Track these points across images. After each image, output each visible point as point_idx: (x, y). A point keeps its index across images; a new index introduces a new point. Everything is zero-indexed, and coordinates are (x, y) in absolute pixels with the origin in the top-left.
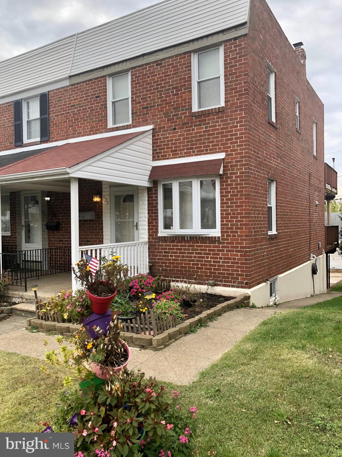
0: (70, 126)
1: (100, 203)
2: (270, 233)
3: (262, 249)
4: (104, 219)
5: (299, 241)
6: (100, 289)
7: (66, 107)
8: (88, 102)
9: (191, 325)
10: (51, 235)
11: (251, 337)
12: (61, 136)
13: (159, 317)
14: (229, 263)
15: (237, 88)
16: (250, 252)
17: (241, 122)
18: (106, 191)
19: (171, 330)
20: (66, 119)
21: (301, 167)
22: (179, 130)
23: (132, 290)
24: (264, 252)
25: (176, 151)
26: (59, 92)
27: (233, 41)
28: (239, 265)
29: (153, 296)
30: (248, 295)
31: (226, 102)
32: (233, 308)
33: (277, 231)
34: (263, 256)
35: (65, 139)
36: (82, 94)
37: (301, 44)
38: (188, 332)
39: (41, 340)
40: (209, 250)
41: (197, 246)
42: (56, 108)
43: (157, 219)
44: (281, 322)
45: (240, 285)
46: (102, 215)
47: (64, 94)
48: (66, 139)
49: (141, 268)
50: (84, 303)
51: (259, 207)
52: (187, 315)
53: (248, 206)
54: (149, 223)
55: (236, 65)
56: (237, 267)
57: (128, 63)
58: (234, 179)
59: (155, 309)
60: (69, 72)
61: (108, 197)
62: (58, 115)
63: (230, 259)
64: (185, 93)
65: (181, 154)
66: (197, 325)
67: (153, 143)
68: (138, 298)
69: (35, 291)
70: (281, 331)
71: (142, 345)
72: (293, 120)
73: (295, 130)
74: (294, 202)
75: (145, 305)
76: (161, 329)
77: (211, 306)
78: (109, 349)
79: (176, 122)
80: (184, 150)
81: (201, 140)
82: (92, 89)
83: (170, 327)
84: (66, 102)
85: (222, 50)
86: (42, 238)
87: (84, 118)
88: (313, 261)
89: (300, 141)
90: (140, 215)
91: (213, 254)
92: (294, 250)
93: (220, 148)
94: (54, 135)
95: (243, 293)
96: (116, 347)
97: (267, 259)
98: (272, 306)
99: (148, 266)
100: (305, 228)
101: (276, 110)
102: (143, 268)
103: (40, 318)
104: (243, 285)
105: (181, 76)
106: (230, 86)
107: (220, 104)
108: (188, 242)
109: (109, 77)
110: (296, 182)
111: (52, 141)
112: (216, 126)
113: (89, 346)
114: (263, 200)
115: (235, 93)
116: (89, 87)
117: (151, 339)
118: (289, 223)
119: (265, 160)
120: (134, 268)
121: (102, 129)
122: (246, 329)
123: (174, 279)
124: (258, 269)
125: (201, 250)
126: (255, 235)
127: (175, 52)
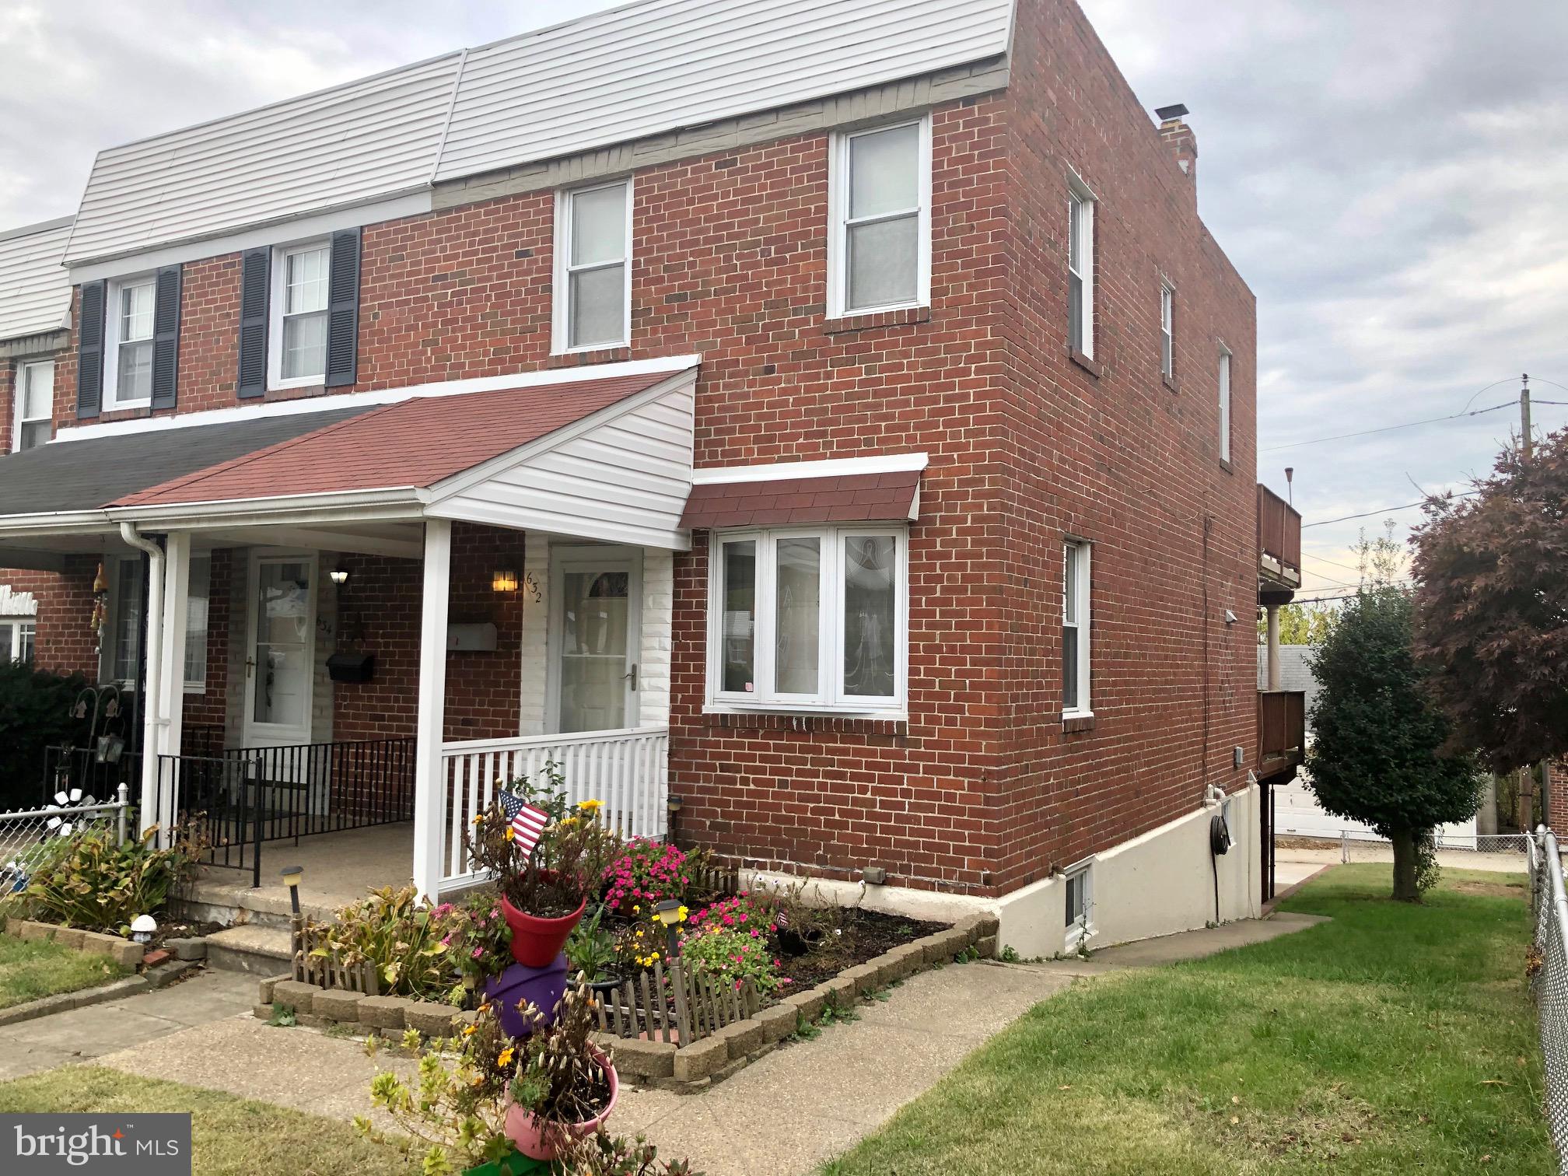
0: (426, 343)
1: (516, 597)
2: (1068, 714)
3: (1043, 766)
4: (524, 650)
5: (1167, 741)
6: (537, 894)
7: (417, 282)
8: (491, 269)
9: (799, 1016)
10: (344, 698)
11: (992, 1056)
12: (397, 374)
13: (697, 984)
14: (931, 809)
15: (969, 252)
16: (1001, 775)
17: (983, 358)
18: (535, 561)
19: (736, 1029)
20: (417, 319)
21: (1177, 498)
22: (783, 375)
23: (611, 891)
24: (1047, 777)
25: (772, 439)
26: (396, 232)
27: (961, 108)
28: (966, 818)
29: (682, 913)
30: (990, 919)
31: (934, 293)
32: (941, 961)
33: (1092, 706)
34: (1046, 790)
35: (409, 384)
36: (472, 244)
37: (1180, 110)
38: (790, 1036)
39: (306, 1052)
40: (869, 766)
41: (830, 751)
42: (385, 280)
43: (702, 657)
44: (1090, 1009)
45: (968, 884)
46: (519, 636)
47: (412, 238)
48: (412, 383)
49: (641, 818)
50: (491, 933)
51: (1035, 629)
52: (789, 980)
53: (997, 626)
54: (674, 667)
55: (970, 182)
56: (959, 824)
57: (626, 153)
58: (954, 536)
59: (685, 957)
60: (432, 170)
61: (544, 579)
62: (389, 305)
63: (936, 796)
64: (805, 257)
65: (787, 448)
66: (822, 1014)
67: (698, 412)
68: (631, 921)
69: (294, 889)
70: (1090, 1038)
71: (640, 1075)
72: (1152, 349)
73: (1159, 381)
74: (1151, 614)
75: (652, 942)
76: (703, 1025)
77: (869, 950)
78: (561, 1067)
79: (775, 348)
80: (797, 436)
81: (852, 408)
82: (504, 228)
83: (732, 1017)
84: (419, 263)
85: (925, 132)
86: (314, 706)
87: (475, 318)
88: (1214, 808)
89: (1175, 416)
90: (646, 642)
91: (882, 780)
92: (1151, 772)
93: (911, 438)
94: (374, 368)
95: (976, 912)
96: (579, 1064)
97: (1059, 798)
98: (1071, 958)
99: (664, 813)
100: (1190, 698)
101: (1096, 318)
102: (650, 819)
103: (306, 977)
104: (975, 885)
105: (794, 203)
106: (947, 244)
107: (915, 299)
108: (799, 734)
109: (563, 193)
110: (1161, 549)
111: (364, 389)
112: (900, 366)
113: (504, 1059)
114: (1046, 608)
115: (965, 265)
116: (496, 220)
117: (670, 1057)
118: (1135, 683)
119: (1056, 479)
120: (620, 818)
121: (534, 357)
122: (979, 1029)
123: (749, 859)
124: (1028, 831)
125: (842, 763)
126: (1019, 722)
127: (779, 129)
